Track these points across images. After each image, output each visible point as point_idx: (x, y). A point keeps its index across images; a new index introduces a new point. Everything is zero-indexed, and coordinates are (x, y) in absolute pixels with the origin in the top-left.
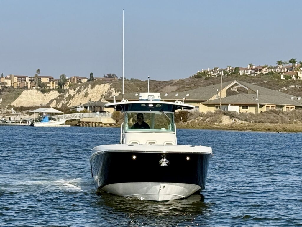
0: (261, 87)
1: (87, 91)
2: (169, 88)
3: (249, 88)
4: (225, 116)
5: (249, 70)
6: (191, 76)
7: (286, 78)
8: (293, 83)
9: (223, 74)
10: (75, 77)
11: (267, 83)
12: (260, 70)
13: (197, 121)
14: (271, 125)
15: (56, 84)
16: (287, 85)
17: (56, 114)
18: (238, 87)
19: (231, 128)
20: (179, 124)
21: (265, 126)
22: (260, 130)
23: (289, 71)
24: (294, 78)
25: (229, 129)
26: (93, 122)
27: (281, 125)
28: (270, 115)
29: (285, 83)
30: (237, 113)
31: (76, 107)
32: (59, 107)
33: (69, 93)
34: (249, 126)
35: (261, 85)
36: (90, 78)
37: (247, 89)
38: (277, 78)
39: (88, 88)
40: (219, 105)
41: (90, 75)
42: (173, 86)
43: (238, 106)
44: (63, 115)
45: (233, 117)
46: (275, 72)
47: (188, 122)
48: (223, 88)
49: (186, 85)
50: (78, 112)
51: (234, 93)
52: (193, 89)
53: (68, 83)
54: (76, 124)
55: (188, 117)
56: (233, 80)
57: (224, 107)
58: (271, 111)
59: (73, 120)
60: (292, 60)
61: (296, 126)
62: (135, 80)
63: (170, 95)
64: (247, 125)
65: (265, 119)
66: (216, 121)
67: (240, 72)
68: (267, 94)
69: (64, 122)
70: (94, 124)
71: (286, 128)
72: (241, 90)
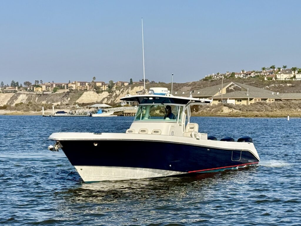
0: (251, 86)
1: (128, 91)
2: (186, 88)
3: (242, 87)
4: (225, 107)
5: (241, 74)
6: (201, 80)
7: (268, 80)
8: (273, 83)
9: (223, 78)
10: (119, 82)
11: (254, 83)
12: (250, 74)
13: (205, 111)
14: (258, 113)
15: (107, 87)
16: (269, 84)
17: (107, 108)
18: (234, 87)
19: (229, 115)
20: (193, 113)
21: (254, 114)
22: (250, 117)
23: (270, 74)
24: (274, 79)
25: (228, 116)
26: (132, 113)
27: (265, 113)
28: (257, 105)
29: (267, 83)
30: (234, 105)
31: (121, 103)
32: (109, 103)
33: (115, 93)
34: (242, 113)
35: (250, 85)
36: (130, 82)
37: (241, 87)
38: (262, 79)
39: (129, 89)
40: (221, 99)
41: (130, 80)
42: (188, 86)
43: (234, 100)
44: (112, 108)
45: (231, 107)
46: (260, 75)
47: (199, 112)
48: (224, 87)
49: (197, 86)
50: (122, 106)
51: (231, 91)
52: (202, 89)
53: (115, 86)
54: (121, 114)
55: (199, 108)
56: (231, 82)
57: (224, 101)
58: (258, 103)
59: (119, 112)
60: (272, 66)
61: (276, 113)
62: (161, 83)
63: (186, 93)
64: (241, 113)
65: (253, 108)
66: (219, 111)
67: (236, 76)
68: (255, 91)
69: (112, 113)
70: (133, 114)
71: (269, 114)
72: (236, 88)
